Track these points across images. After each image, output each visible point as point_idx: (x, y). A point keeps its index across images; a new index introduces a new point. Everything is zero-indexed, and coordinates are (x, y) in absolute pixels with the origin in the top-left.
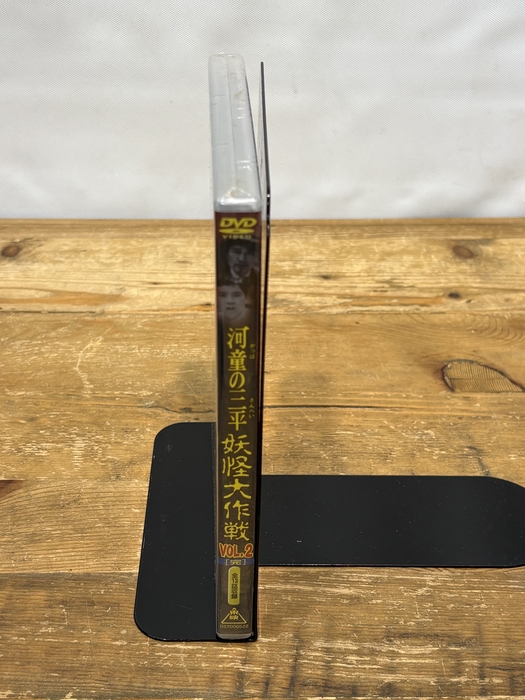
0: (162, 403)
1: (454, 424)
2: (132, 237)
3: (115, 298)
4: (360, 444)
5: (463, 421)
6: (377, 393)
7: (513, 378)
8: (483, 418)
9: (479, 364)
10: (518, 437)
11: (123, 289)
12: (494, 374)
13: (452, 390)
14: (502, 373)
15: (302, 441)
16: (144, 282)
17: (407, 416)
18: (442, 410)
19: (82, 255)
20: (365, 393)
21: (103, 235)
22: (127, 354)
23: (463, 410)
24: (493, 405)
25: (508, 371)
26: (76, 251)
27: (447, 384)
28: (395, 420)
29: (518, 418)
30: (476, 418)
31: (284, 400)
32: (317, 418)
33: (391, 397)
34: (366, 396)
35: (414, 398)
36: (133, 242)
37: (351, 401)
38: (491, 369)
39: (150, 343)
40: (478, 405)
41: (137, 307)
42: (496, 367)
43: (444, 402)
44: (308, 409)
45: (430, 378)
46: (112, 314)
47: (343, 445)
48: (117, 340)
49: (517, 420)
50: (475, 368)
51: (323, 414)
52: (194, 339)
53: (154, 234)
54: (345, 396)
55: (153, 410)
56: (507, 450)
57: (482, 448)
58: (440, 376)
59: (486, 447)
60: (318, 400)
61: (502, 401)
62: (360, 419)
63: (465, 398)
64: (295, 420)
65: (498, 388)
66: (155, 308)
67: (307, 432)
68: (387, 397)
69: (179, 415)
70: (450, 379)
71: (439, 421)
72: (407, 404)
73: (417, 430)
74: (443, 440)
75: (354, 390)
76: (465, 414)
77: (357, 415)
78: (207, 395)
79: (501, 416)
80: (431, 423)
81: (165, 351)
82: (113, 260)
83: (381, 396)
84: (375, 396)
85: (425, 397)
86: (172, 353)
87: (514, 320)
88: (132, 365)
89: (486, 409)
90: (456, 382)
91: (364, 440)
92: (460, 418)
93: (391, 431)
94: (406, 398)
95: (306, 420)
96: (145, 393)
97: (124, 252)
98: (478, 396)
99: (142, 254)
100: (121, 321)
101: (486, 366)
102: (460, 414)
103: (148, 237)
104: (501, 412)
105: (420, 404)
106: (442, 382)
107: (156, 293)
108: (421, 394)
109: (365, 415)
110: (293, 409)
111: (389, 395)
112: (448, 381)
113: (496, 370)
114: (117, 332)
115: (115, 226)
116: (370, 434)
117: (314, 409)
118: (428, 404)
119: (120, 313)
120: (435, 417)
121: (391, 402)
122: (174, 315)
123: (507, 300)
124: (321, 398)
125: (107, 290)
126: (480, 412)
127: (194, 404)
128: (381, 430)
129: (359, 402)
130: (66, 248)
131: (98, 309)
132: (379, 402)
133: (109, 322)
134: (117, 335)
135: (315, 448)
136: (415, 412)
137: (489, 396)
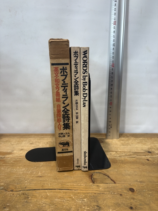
0: (5, 188)
1: (93, 196)
2: (22, 138)
3: (10, 153)
4: (62, 205)
5: (96, 195)
6: (72, 184)
7: (112, 179)
8: (102, 193)
9: (102, 174)
10: (113, 201)
11: (13, 151)
12: (106, 177)
13: (93, 182)
14: (108, 177)
15: (43, 204)
16: (19, 149)
17: (79, 193)
18: (90, 191)
19: (8, 142)
20: (68, 184)
21: (16, 137)
22: (3, 170)
23: (96, 191)
24: (105, 188)
25: (110, 176)
26: (7, 141)
27: (92, 181)
28: (75, 195)
29: (113, 193)
30: (100, 194)
31: (42, 187)
32: (51, 194)
33: (75, 186)
34: (68, 185)
35: (82, 186)
36: (22, 139)
37: (63, 187)
38: (106, 175)
39: (12, 167)
40: (101, 188)
41: (14, 156)
42: (107, 175)
43: (91, 187)
44: (48, 190)
45: (88, 179)
46: (6, 158)
47: (56, 205)
48: (3, 166)
49: (112, 194)
50: (101, 175)
51: (53, 192)
52: (25, 166)
53: (28, 137)
54: (62, 185)
55: (2, 190)
56: (109, 207)
57: (101, 206)
58: (91, 178)
59: (102, 206)
60: (53, 187)
61: (108, 187)
62: (64, 194)
63: (97, 186)
64: (44, 195)
65: (107, 182)
66: (18, 156)
67: (46, 200)
68: (74, 185)
69: (8, 193)
70: (94, 179)
71: (89, 195)
72: (80, 188)
73: (81, 199)
74: (89, 203)
75: (65, 183)
76: (97, 192)
77: (63, 193)
78: (20, 185)
79: (108, 193)
80: (86, 196)
81: (14, 170)
82: (15, 143)
83: (72, 185)
84: (70, 185)
85: (85, 185)
86: (16, 170)
87: (112, 160)
88: (3, 174)
89: (103, 190)
90: (95, 180)
91: (63, 203)
92: (95, 194)
93: (73, 199)
94: (80, 186)
95: (47, 195)
96: (2, 184)
97: (18, 141)
98: (101, 185)
99: (22, 142)
100: (7, 160)
101: (104, 174)
102: (95, 192)
103: (26, 138)
104: (108, 191)
105: (84, 188)
106: (91, 180)
107: (21, 152)
108: (84, 184)
109: (66, 193)
110: (44, 191)
111: (75, 185)
112: (93, 179)
113: (107, 176)
114: (5, 163)
115: (19, 135)
116: (66, 201)
117: (51, 190)
118: (86, 188)
119: (8, 158)
120: (88, 193)
121: (75, 188)
122: (22, 158)
123: (111, 154)
124: (54, 186)
125: (9, 151)
126: (101, 191)
127: (15, 188)
128: (70, 199)
129: (65, 188)
130: (5, 140)
131: (3, 157)
132: (71, 187)
133: (4, 160)
134: (4, 164)
135: (47, 207)
136: (81, 191)
137: (104, 185)
